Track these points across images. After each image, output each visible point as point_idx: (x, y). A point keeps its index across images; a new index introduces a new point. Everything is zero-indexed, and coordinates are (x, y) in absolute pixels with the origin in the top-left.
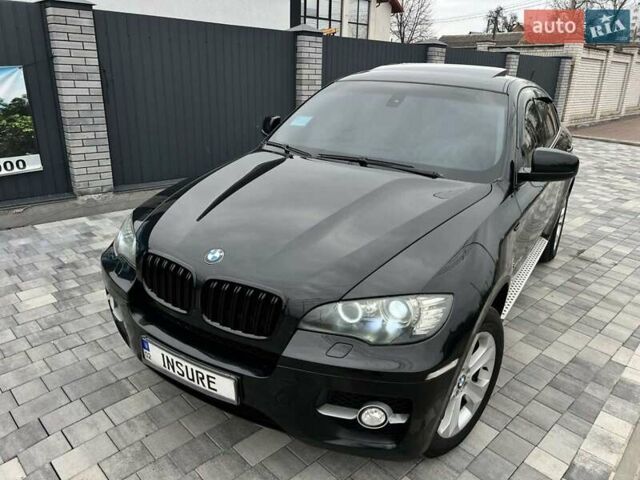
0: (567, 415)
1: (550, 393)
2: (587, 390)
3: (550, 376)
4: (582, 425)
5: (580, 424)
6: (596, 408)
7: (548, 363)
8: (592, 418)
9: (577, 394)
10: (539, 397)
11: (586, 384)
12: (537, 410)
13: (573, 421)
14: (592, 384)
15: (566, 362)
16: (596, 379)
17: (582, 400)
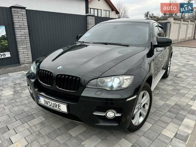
0: (174, 120)
1: (168, 113)
2: (180, 112)
3: (168, 109)
4: (179, 122)
5: (178, 122)
6: (184, 117)
7: (168, 105)
8: (182, 120)
9: (177, 113)
10: (165, 115)
11: (180, 111)
12: (164, 118)
13: (176, 121)
14: (182, 111)
15: (173, 105)
16: (183, 109)
17: (178, 115)
